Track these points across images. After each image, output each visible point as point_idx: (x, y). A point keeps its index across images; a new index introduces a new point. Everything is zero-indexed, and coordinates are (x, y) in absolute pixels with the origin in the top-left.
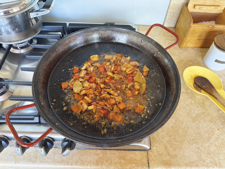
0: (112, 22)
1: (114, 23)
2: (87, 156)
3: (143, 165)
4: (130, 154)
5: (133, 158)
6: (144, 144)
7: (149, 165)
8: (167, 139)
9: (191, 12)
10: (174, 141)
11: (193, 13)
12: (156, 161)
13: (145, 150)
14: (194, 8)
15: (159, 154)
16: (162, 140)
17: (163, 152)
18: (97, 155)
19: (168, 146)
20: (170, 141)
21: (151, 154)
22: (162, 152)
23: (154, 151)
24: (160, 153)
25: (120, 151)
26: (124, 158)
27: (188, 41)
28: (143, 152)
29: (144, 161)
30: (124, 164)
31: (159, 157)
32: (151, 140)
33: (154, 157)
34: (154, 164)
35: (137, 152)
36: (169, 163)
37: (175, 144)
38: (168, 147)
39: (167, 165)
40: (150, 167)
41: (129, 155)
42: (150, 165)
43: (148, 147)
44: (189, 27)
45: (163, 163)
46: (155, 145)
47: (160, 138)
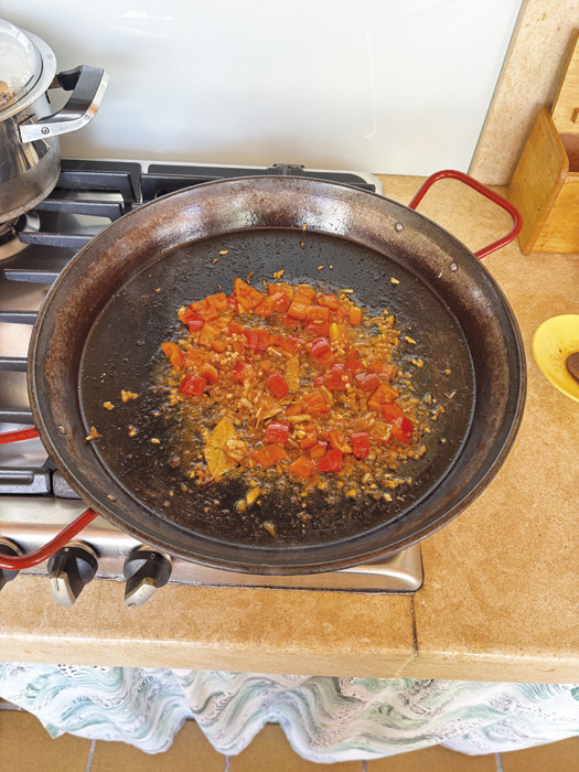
0: (295, 162)
1: (303, 167)
2: (210, 610)
3: (395, 640)
4: (352, 603)
5: (362, 616)
6: (402, 569)
7: (416, 642)
8: (478, 554)
9: (563, 135)
10: (500, 564)
11: (570, 136)
12: (439, 629)
13: (403, 590)
14: (573, 120)
15: (452, 605)
16: (459, 559)
17: (465, 598)
18: (243, 604)
19: (481, 580)
20: (488, 561)
21: (423, 603)
22: (460, 597)
23: (435, 594)
24: (455, 601)
25: (321, 593)
26: (334, 619)
27: (552, 233)
28: (397, 597)
29: (399, 629)
30: (334, 638)
31: (450, 616)
32: (425, 558)
33: (432, 616)
34: (433, 636)
35: (377, 598)
36: (483, 636)
37: (503, 573)
38: (480, 583)
39: (475, 640)
40: (421, 647)
41: (351, 606)
42: (419, 639)
43: (413, 581)
44: (557, 183)
45: (464, 634)
46: (439, 576)
47: (455, 553)
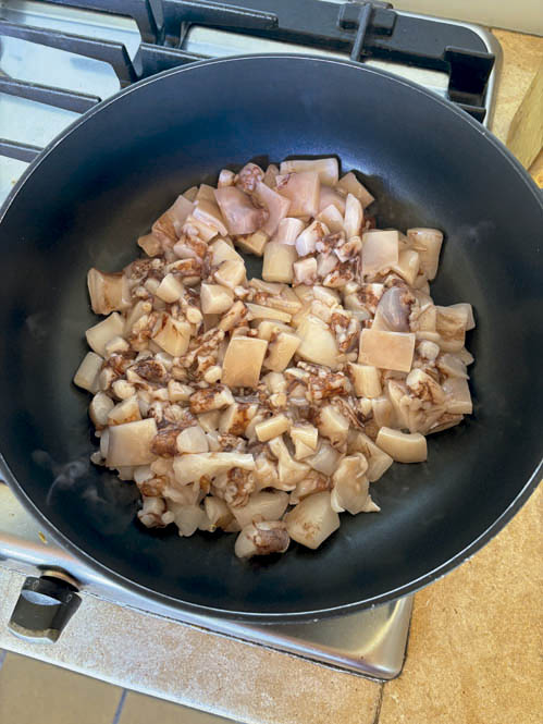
2: (131, 641)
4: (304, 674)
5: (313, 695)
15: (431, 708)
16: (459, 648)
17: (451, 704)
18: (171, 643)
19: (481, 683)
20: (496, 659)
21: (395, 697)
22: (445, 701)
23: (414, 689)
24: (437, 704)
26: (276, 692)
28: (362, 681)
30: (271, 715)
32: (413, 636)
33: (402, 717)
35: (337, 677)
38: (476, 687)
41: (302, 678)
46: (424, 665)
47: (455, 638)
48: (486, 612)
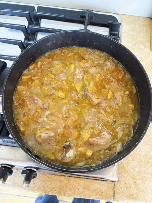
1: (93, 11)
2: (50, 183)
3: (108, 197)
4: (95, 183)
5: (98, 188)
7: (114, 198)
8: (138, 169)
10: (144, 173)
12: (122, 195)
13: (112, 181)
15: (127, 187)
16: (131, 171)
17: (131, 185)
19: (138, 179)
20: (141, 172)
21: (118, 185)
23: (122, 183)
24: (128, 185)
25: (85, 179)
26: (89, 188)
28: (110, 183)
29: (109, 194)
30: (88, 195)
31: (126, 190)
32: (120, 169)
33: (120, 190)
34: (120, 196)
35: (103, 183)
36: (135, 197)
37: (145, 177)
39: (133, 199)
43: (115, 179)
45: (129, 197)
46: (124, 176)
48: (137, 161)
